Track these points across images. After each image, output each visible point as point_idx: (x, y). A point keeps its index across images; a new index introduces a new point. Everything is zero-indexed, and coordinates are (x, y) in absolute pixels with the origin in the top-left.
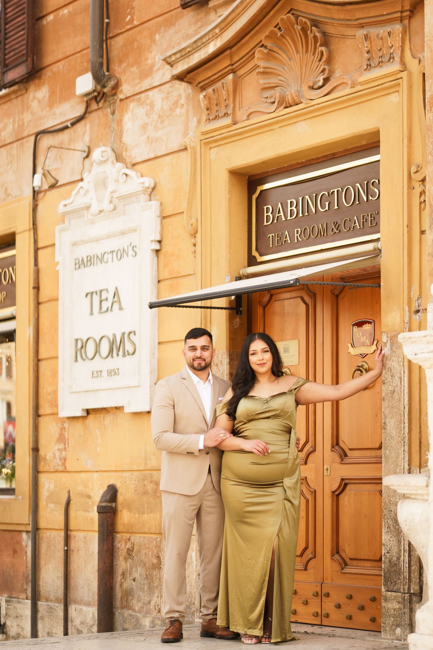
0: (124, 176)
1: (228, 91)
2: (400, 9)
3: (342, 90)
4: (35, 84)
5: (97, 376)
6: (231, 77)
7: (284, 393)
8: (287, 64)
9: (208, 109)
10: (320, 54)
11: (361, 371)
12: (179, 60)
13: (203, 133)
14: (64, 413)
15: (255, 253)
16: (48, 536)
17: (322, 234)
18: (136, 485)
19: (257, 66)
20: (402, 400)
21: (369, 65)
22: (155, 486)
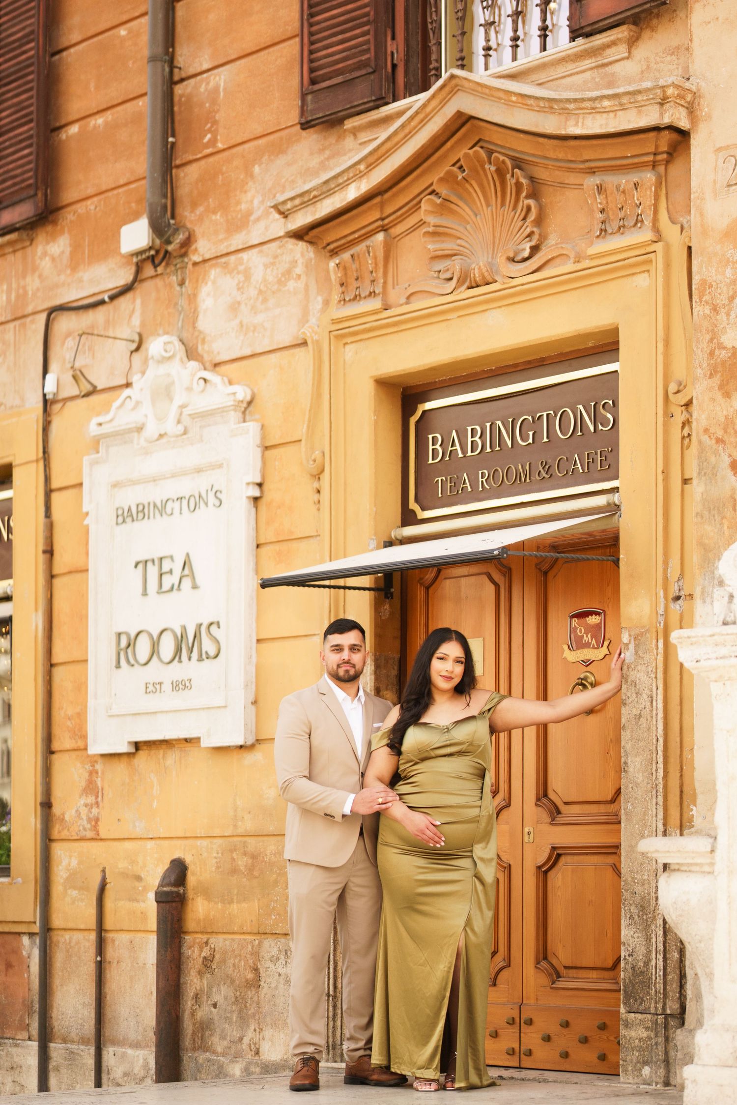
0: (202, 381)
1: (375, 258)
2: (653, 150)
3: (559, 265)
4: (47, 233)
5: (154, 690)
6: (380, 236)
7: (473, 718)
8: (471, 222)
9: (342, 285)
10: (525, 210)
11: (585, 687)
12: (299, 208)
13: (334, 321)
14: (95, 749)
15: (413, 505)
16: (68, 941)
17: (523, 479)
18: (218, 860)
19: (422, 223)
20: (654, 728)
21: (603, 231)
22: (250, 861)
